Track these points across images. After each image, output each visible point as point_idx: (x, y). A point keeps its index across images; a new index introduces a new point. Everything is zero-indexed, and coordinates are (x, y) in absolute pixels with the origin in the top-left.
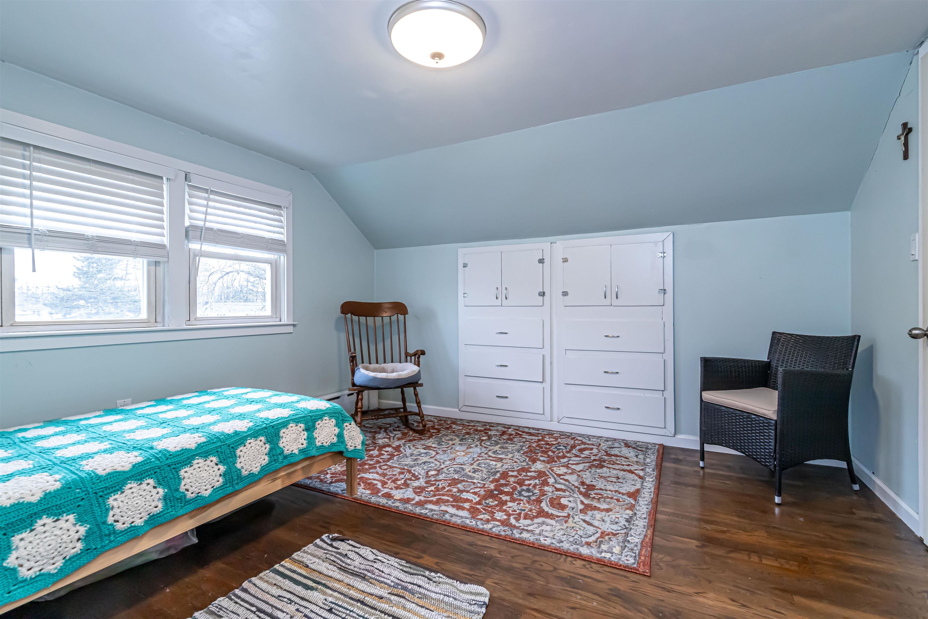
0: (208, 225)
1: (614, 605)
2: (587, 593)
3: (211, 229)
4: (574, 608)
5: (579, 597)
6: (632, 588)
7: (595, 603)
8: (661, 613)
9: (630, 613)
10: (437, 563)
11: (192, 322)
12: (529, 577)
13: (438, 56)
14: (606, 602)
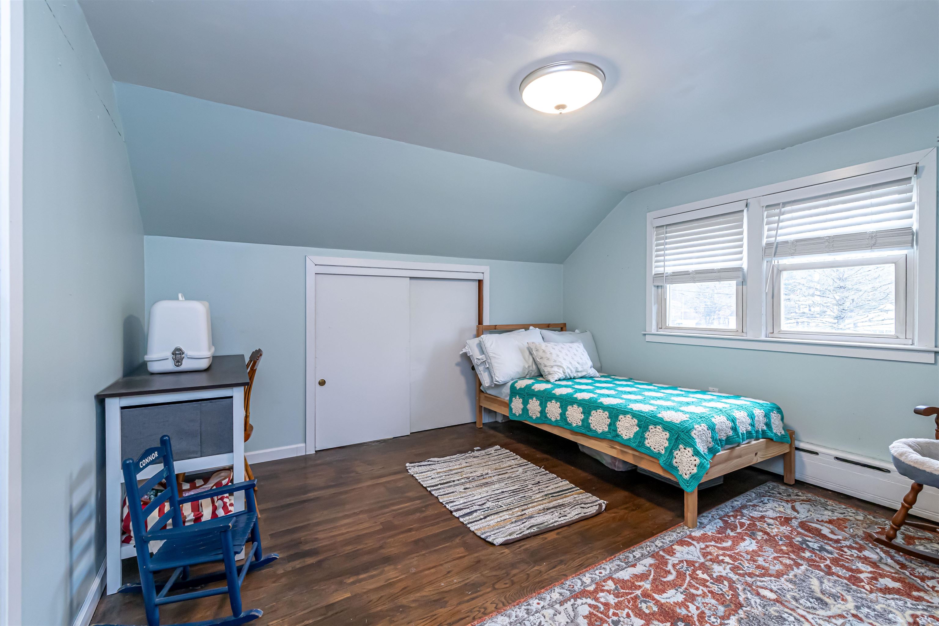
0: (780, 239)
1: (432, 593)
2: (455, 587)
3: (786, 242)
4: (449, 572)
5: (455, 581)
6: (435, 617)
7: (443, 584)
8: (401, 611)
9: (418, 594)
10: (546, 538)
11: (775, 335)
12: (496, 570)
13: (562, 107)
14: (438, 591)
